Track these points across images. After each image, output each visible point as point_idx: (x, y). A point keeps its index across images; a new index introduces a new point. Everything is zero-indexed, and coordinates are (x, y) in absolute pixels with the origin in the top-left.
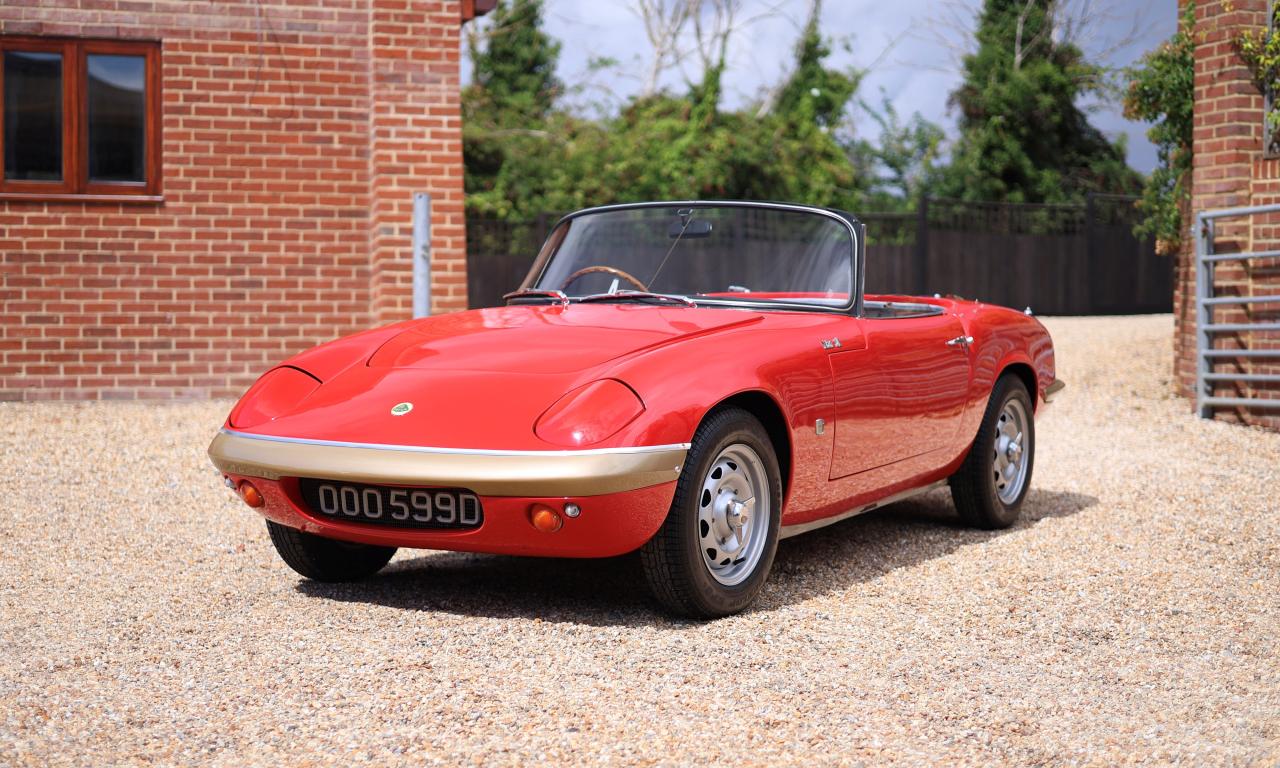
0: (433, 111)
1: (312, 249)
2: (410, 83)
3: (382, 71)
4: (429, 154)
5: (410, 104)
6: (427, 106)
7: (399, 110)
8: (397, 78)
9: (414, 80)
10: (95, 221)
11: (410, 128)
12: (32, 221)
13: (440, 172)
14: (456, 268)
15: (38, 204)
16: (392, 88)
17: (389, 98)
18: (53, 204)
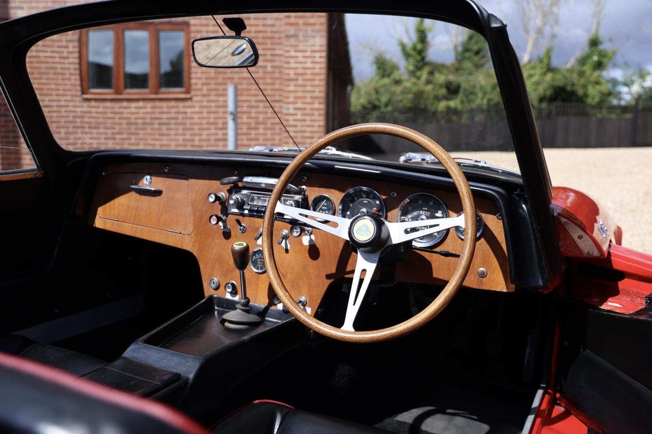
0: (313, 51)
1: (257, 118)
2: (301, 38)
3: (288, 33)
4: (309, 72)
5: (301, 48)
6: (309, 49)
7: (296, 51)
8: (295, 36)
9: (304, 36)
10: (161, 107)
11: (301, 59)
12: (136, 108)
13: (314, 80)
14: (319, 126)
15: (137, 100)
16: (293, 41)
17: (291, 46)
18: (144, 100)
